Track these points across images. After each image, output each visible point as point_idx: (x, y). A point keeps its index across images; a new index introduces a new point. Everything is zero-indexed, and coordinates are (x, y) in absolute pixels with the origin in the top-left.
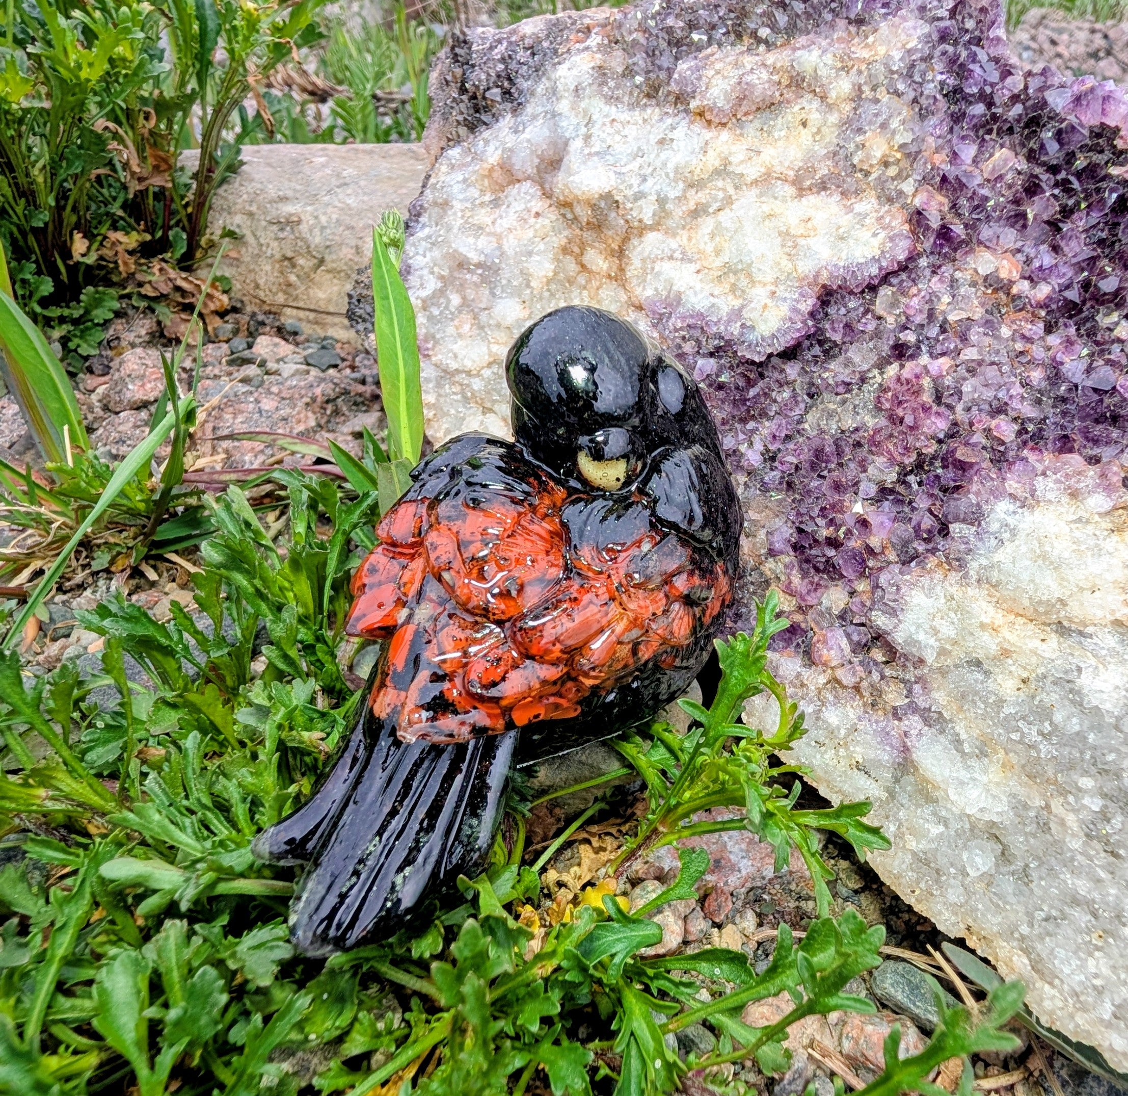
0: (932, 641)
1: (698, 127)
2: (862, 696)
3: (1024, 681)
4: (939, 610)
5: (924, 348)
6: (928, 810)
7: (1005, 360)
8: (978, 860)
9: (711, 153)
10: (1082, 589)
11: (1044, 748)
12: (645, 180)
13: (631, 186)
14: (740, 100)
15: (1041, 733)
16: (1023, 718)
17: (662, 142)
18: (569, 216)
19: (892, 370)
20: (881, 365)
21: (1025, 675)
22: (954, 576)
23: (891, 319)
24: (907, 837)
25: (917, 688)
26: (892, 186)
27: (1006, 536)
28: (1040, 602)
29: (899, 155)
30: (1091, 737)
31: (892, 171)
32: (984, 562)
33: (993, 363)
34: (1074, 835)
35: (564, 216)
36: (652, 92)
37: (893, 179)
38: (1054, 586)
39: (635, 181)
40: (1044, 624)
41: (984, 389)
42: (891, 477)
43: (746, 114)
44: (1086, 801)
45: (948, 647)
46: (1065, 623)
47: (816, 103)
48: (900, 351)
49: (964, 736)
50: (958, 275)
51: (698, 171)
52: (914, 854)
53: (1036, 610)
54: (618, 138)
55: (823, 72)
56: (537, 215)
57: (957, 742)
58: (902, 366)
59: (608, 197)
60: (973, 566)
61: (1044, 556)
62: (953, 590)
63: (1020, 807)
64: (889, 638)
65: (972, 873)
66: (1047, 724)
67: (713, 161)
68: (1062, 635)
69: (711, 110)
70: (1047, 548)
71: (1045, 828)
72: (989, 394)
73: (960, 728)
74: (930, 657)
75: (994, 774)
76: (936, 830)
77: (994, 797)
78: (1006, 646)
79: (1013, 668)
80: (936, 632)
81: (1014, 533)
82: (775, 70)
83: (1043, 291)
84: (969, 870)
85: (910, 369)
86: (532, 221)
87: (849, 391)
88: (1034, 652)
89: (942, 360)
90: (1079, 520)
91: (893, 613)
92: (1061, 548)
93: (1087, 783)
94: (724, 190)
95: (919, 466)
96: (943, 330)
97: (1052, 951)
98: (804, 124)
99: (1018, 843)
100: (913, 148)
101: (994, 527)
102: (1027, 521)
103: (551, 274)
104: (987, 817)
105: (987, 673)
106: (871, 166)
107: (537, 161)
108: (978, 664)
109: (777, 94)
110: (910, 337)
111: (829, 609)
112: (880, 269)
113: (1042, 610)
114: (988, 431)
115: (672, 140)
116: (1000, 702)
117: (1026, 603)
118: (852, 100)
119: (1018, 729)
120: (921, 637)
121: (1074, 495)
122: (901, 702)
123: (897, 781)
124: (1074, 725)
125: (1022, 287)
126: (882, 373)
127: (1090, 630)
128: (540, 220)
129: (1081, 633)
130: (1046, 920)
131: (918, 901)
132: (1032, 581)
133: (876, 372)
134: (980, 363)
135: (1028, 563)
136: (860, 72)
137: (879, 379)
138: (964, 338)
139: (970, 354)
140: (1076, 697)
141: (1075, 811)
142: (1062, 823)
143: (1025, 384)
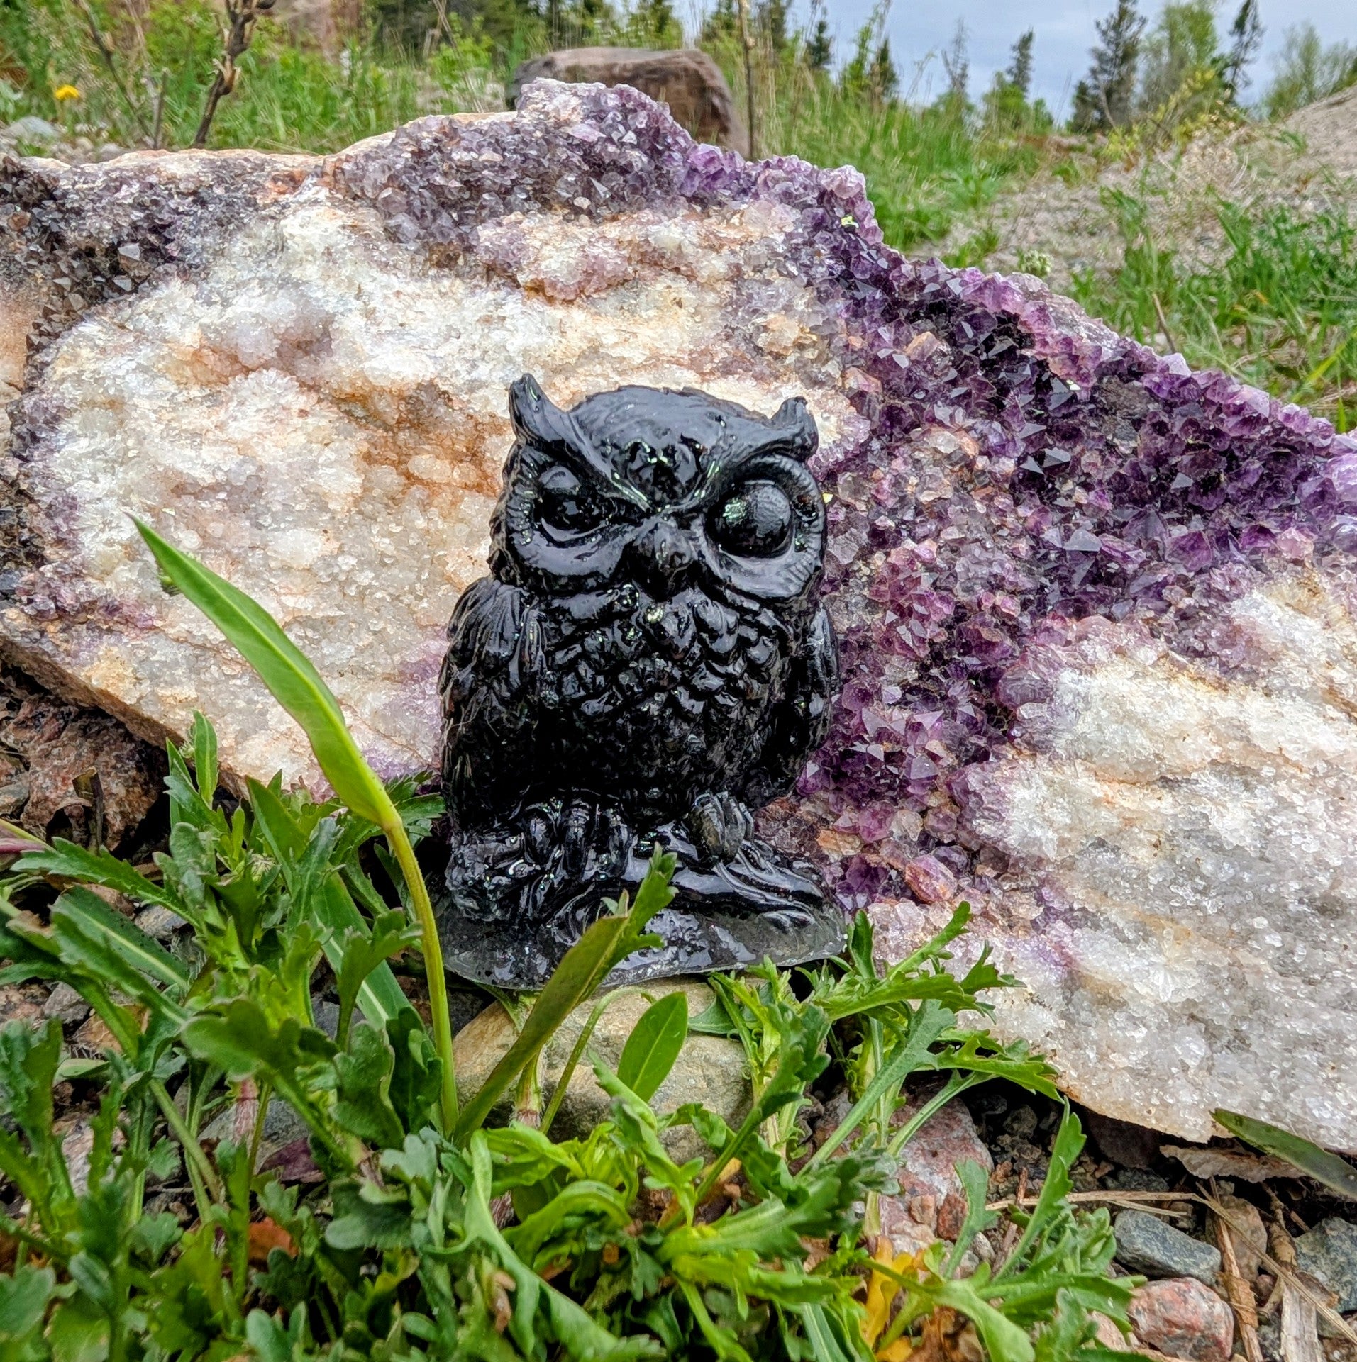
0: (1050, 834)
1: (537, 303)
2: (995, 921)
3: (1155, 846)
4: (1045, 799)
5: (905, 533)
6: (1120, 1018)
7: (985, 535)
8: (1193, 1047)
9: (570, 334)
10: (1172, 739)
11: (1208, 904)
12: (474, 366)
13: (457, 373)
14: (588, 275)
15: (1196, 891)
16: (1174, 882)
17: (487, 320)
18: (359, 412)
19: (878, 558)
20: (865, 554)
21: (1154, 840)
22: (1042, 760)
23: (861, 506)
24: (1112, 1056)
25: (1045, 891)
26: (815, 368)
27: (1080, 705)
28: (1139, 763)
29: (815, 338)
30: (1246, 877)
31: (810, 354)
32: (1070, 737)
33: (977, 540)
34: (1271, 979)
35: (348, 413)
36: (446, 262)
37: (813, 361)
38: (1147, 743)
39: (462, 367)
40: (1148, 783)
41: (977, 568)
42: (912, 676)
43: (597, 291)
44: (1268, 940)
45: (1066, 835)
46: (1170, 776)
47: (683, 283)
48: (880, 539)
49: (1121, 925)
50: (917, 455)
51: (559, 354)
52: (1130, 1070)
53: (1136, 772)
54: (411, 315)
55: (689, 250)
56: (303, 413)
57: (1118, 932)
58: (888, 554)
59: (430, 386)
60: (1061, 745)
61: (1129, 716)
62: (1049, 774)
63: (1211, 974)
64: (1000, 846)
65: (1192, 1063)
66: (1197, 880)
67: (576, 342)
68: (1172, 788)
69: (553, 285)
70: (1129, 707)
71: (1241, 984)
72: (984, 571)
73: (1113, 916)
74: (1051, 852)
75: (1172, 950)
76: (1140, 1034)
77: (1180, 974)
78: (1128, 815)
79: (1141, 836)
80: (1050, 823)
81: (1086, 700)
82: (619, 244)
83: (1007, 465)
84: (1188, 1061)
85: (896, 557)
86: (298, 421)
87: (836, 588)
88: (1157, 812)
89: (927, 543)
90: (1136, 675)
91: (997, 816)
92: (1140, 705)
93: (1260, 922)
94: (606, 377)
95: (937, 657)
96: (918, 512)
97: (1304, 1105)
98: (680, 304)
99: (1222, 1011)
100: (827, 331)
101: (1068, 699)
102: (1096, 684)
103: (359, 491)
104: (1182, 998)
105: (1115, 850)
106: (786, 348)
107: (276, 342)
108: (1101, 843)
109: (630, 270)
110: (885, 522)
111: (904, 837)
112: (846, 453)
113: (1141, 770)
114: (994, 608)
115: (504, 319)
116: (1144, 874)
117: (1126, 766)
118: (732, 280)
119: (1175, 895)
120: (1038, 832)
121: (1120, 651)
122: (1037, 913)
123: (1069, 1001)
124: (1227, 871)
125: (982, 462)
126: (867, 565)
127: (1194, 776)
128: (310, 420)
129: (1188, 781)
130: (1283, 1075)
131: (1158, 1120)
132: (1126, 743)
133: (860, 563)
134: (961, 541)
135: (1115, 726)
136: (733, 253)
137: (866, 571)
138: (942, 518)
139: (951, 533)
140: (1215, 845)
141: (1261, 954)
142: (1258, 971)
143: (1014, 556)
